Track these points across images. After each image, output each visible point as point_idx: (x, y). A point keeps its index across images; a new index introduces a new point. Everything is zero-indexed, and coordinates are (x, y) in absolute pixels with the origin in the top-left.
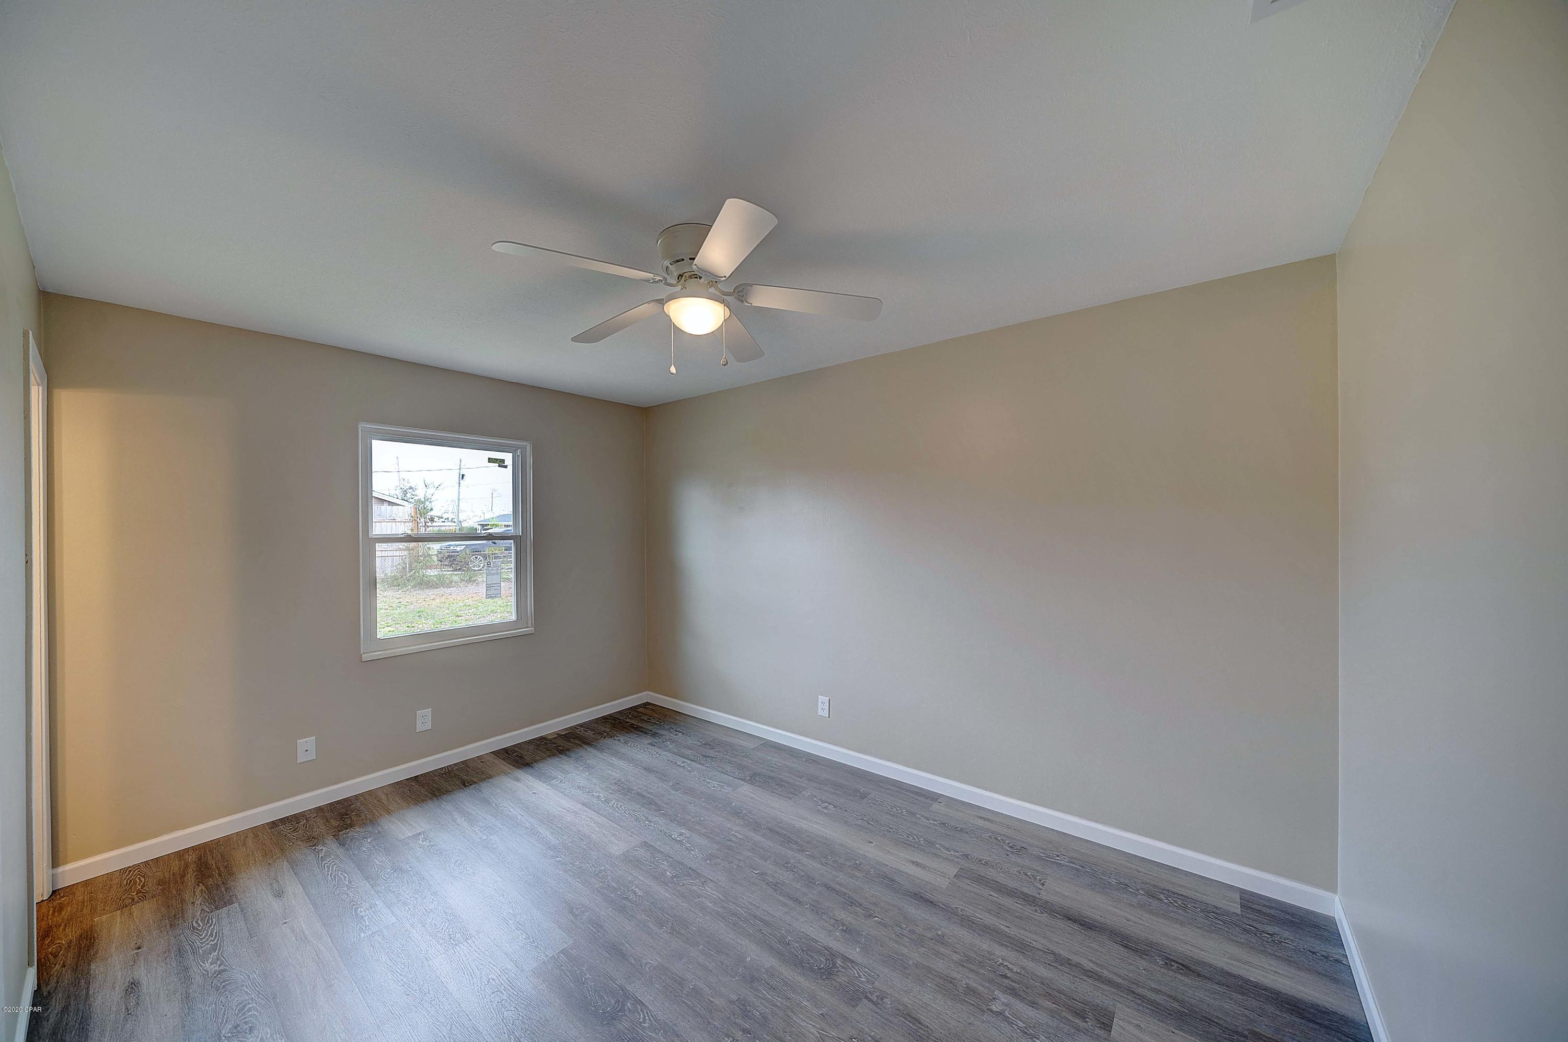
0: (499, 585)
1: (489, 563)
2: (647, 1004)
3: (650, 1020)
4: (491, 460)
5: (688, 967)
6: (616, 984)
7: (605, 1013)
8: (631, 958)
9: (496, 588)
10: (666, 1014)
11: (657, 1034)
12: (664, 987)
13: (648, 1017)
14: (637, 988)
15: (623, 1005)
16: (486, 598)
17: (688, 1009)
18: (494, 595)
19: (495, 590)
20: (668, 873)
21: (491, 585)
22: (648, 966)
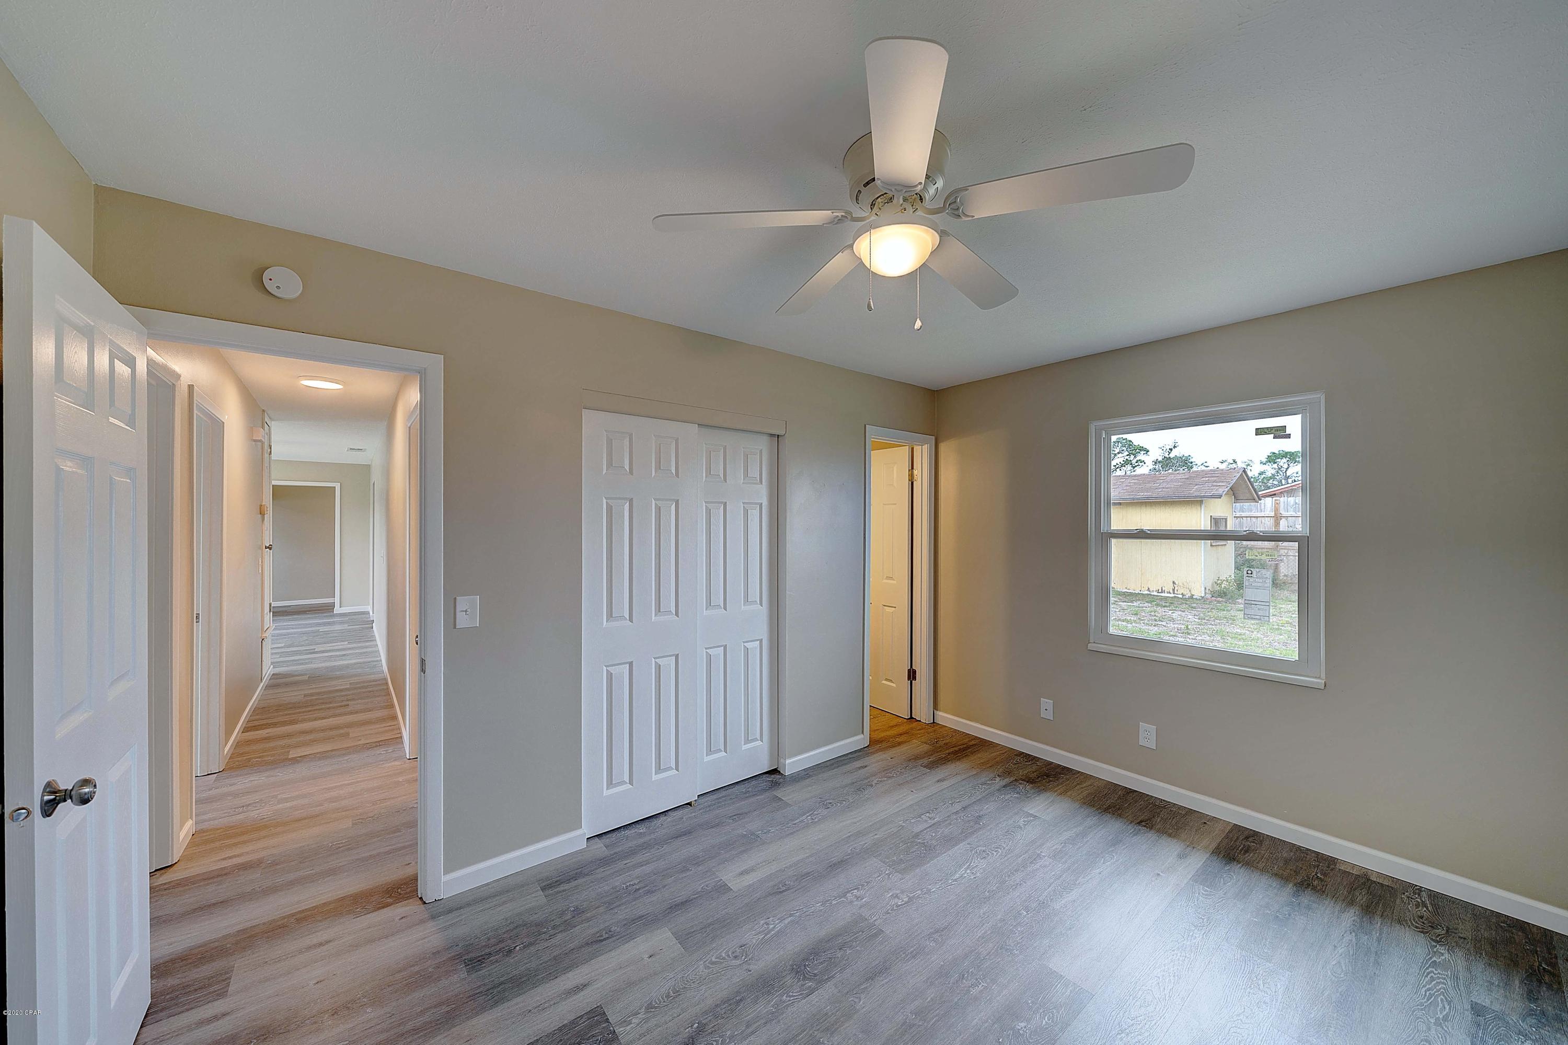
0: (1268, 604)
1: (1250, 572)
2: (807, 999)
3: (789, 1001)
4: (1259, 432)
5: (850, 1039)
6: (836, 973)
7: (805, 966)
8: (868, 984)
9: (1262, 607)
10: (792, 1014)
11: (773, 1006)
12: (826, 1014)
13: (793, 999)
14: (828, 990)
15: (810, 979)
16: (1244, 618)
17: (794, 1034)
18: (1258, 617)
19: (1259, 609)
20: (1023, 1024)
21: (1253, 602)
22: (856, 1000)
